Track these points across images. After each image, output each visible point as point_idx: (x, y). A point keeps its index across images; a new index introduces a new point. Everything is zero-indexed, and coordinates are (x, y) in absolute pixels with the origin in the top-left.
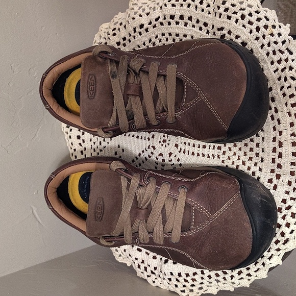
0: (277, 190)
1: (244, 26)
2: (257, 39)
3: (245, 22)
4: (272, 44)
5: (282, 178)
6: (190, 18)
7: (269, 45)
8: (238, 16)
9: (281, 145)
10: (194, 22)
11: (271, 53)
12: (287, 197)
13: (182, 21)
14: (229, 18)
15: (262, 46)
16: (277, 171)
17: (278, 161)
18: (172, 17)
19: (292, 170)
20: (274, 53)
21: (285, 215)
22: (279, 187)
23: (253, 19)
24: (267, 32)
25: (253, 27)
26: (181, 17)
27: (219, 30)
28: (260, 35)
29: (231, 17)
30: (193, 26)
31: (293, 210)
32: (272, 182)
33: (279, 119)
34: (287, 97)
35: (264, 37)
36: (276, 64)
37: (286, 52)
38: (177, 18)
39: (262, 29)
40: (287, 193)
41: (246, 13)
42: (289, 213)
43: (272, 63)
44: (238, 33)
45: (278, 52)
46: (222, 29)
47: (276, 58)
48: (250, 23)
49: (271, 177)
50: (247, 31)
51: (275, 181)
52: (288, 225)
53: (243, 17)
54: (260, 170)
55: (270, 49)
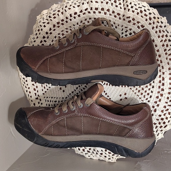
0: (161, 101)
1: (142, 16)
2: (150, 24)
3: (143, 14)
4: (159, 27)
5: (164, 96)
6: (108, 10)
7: (157, 27)
8: (139, 11)
9: (163, 79)
10: (111, 12)
11: (158, 32)
12: (166, 105)
13: (102, 11)
14: (133, 11)
15: (153, 28)
16: (161, 92)
17: (162, 87)
18: (96, 9)
19: (169, 92)
20: (160, 31)
21: (165, 114)
22: (162, 100)
23: (147, 13)
24: (156, 21)
25: (148, 18)
26: (103, 9)
27: (127, 18)
28: (152, 22)
30: (110, 15)
31: (169, 111)
32: (158, 98)
33: (163, 66)
34: (168, 55)
35: (154, 23)
36: (161, 37)
37: (166, 32)
38: (100, 10)
39: (153, 19)
40: (167, 103)
41: (143, 9)
42: (167, 112)
43: (159, 37)
44: (139, 21)
45: (162, 32)
46: (129, 17)
47: (161, 35)
48: (146, 15)
49: (158, 95)
50: (144, 19)
51: (160, 97)
52: (167, 118)
53: (141, 12)
54: (152, 92)
55: (158, 30)
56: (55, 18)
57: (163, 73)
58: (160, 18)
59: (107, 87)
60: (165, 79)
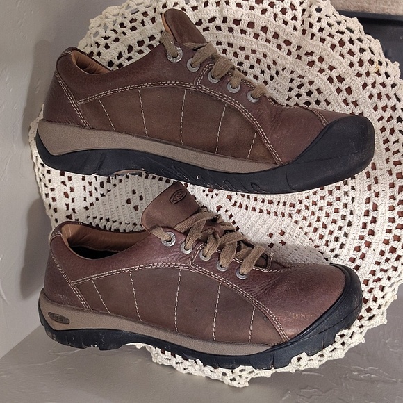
0: (366, 259)
1: (341, 55)
2: (359, 75)
3: (345, 50)
4: (378, 86)
5: (373, 246)
6: (264, 29)
7: (373, 85)
8: (336, 40)
9: (375, 208)
10: (270, 36)
11: (376, 96)
12: (377, 268)
13: (250, 30)
14: (323, 40)
15: (365, 86)
16: (368, 238)
17: (370, 226)
18: (237, 22)
19: (387, 238)
20: (380, 96)
21: (372, 289)
22: (367, 256)
23: (356, 48)
24: (373, 69)
25: (355, 60)
26: (251, 25)
27: (307, 54)
28: (363, 71)
29: (325, 40)
30: (268, 41)
31: (383, 282)
32: (359, 251)
33: (376, 177)
34: (391, 153)
35: (368, 74)
36: (380, 110)
37: (394, 99)
38: (244, 25)
39: (367, 64)
40: (378, 263)
41: (346, 38)
42: (377, 285)
43: (376, 109)
44: (334, 64)
45: (384, 97)
46: (311, 53)
47: (381, 104)
48: (351, 53)
49: (360, 245)
50: (346, 63)
51: (364, 250)
52: (375, 299)
53: (342, 43)
54: (346, 235)
55: (375, 92)
56: (133, 29)
57: (377, 195)
58: (384, 64)
59: (241, 213)
60: (381, 209)
